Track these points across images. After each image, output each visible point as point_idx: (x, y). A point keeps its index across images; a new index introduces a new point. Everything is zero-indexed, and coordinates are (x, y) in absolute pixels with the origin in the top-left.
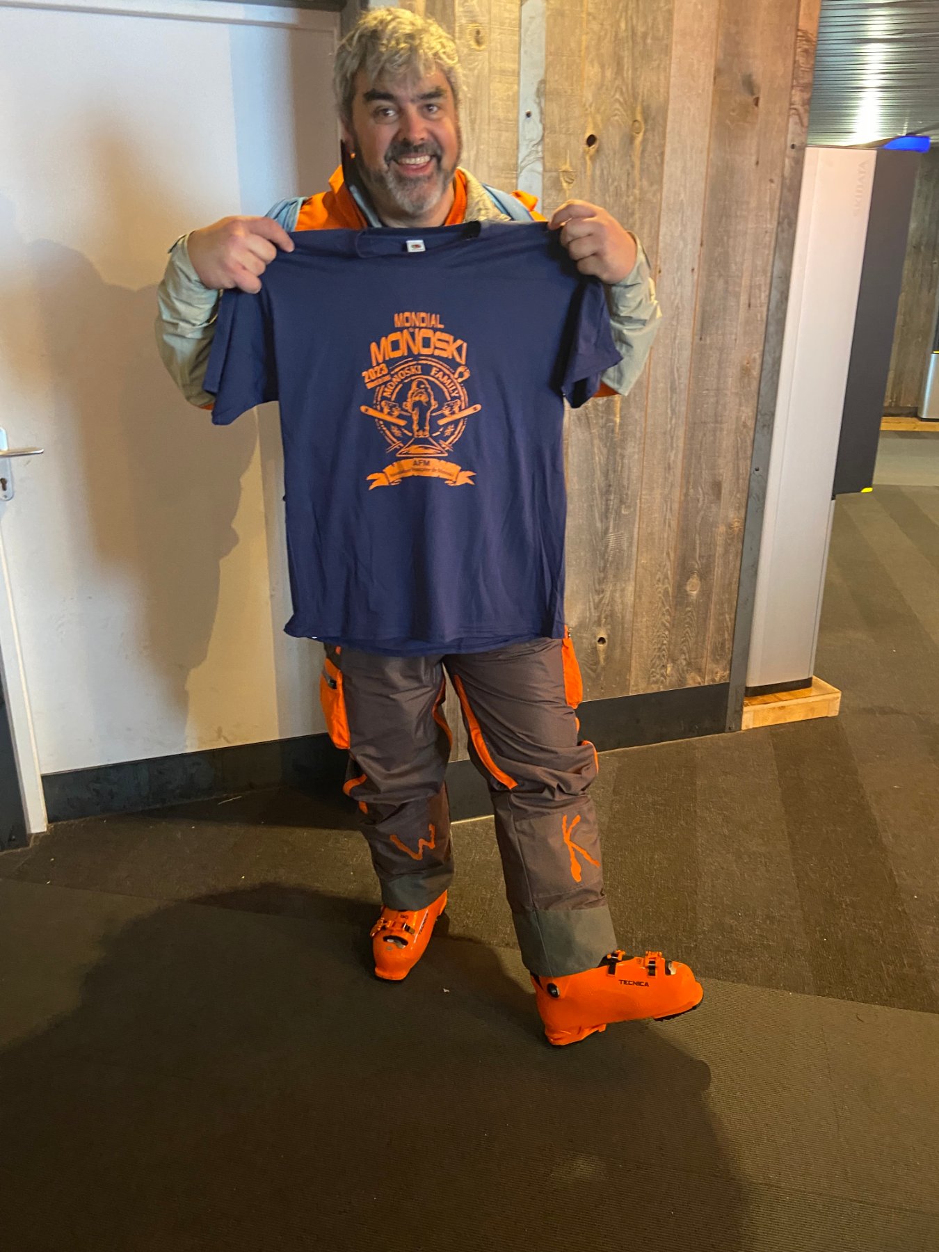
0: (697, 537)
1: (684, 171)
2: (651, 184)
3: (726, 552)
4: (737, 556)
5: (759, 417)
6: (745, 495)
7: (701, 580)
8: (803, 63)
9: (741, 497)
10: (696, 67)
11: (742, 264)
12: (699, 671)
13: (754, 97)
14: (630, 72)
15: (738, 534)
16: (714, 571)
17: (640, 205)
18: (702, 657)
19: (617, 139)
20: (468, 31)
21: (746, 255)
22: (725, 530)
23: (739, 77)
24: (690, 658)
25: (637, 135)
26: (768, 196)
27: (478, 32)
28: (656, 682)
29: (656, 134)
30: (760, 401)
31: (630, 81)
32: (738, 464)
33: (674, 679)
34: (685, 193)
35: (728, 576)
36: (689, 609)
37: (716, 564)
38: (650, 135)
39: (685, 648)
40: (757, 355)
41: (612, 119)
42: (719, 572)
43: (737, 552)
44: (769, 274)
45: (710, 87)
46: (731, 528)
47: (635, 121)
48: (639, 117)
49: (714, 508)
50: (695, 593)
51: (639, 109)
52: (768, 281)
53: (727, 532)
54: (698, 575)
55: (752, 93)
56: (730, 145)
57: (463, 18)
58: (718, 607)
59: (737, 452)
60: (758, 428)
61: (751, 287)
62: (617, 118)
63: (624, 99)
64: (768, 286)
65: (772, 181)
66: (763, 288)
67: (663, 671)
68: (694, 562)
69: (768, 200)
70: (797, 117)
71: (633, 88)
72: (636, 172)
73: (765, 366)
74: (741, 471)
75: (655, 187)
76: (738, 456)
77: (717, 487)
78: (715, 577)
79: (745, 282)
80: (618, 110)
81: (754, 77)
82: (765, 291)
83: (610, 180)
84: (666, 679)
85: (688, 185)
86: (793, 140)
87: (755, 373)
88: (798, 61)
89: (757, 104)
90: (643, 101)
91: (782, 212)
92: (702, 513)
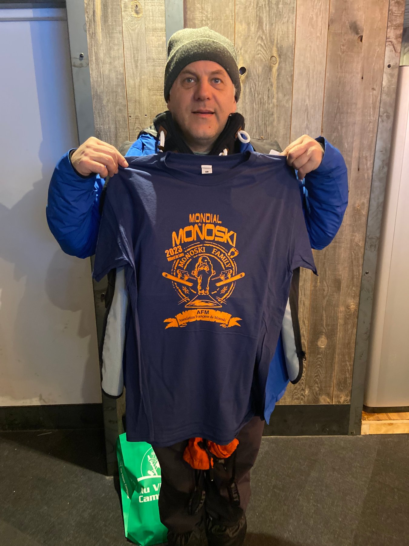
0: (324, 312)
1: (308, 85)
2: (285, 95)
3: (346, 323)
4: (354, 326)
5: (367, 240)
6: (359, 289)
7: (327, 339)
8: (395, 11)
9: (355, 290)
10: (315, 19)
11: (353, 143)
12: (328, 395)
13: (359, 35)
14: (268, 26)
15: (353, 313)
16: (337, 334)
17: (277, 109)
18: (330, 387)
19: (260, 69)
20: (130, 6)
21: (355, 137)
22: (344, 310)
23: (347, 24)
24: (321, 387)
25: (273, 65)
26: (371, 99)
27: (137, 6)
28: (298, 399)
29: (287, 63)
30: (368, 230)
31: (268, 32)
32: (352, 269)
33: (310, 398)
34: (309, 100)
35: (347, 338)
36: (319, 356)
37: (338, 330)
38: (283, 65)
39: (317, 380)
40: (366, 201)
41: (256, 57)
42: (341, 336)
43: (354, 324)
44: (373, 150)
45: (325, 31)
46: (349, 309)
47: (273, 56)
48: (275, 54)
49: (336, 296)
50: (323, 347)
51: (275, 49)
52: (373, 154)
53: (345, 310)
54: (325, 336)
55: (357, 33)
56: (341, 67)
58: (340, 357)
59: (352, 261)
60: (367, 247)
61: (359, 157)
62: (259, 55)
63: (264, 44)
64: (372, 157)
65: (373, 89)
66: (369, 158)
67: (302, 392)
68: (322, 328)
69: (371, 102)
70: (392, 47)
71: (270, 36)
72: (274, 89)
73: (371, 208)
74: (355, 274)
75: (287, 97)
76: (352, 263)
77: (337, 283)
78: (338, 338)
79: (355, 154)
80: (261, 51)
81: (358, 23)
82: (370, 160)
83: (256, 95)
84: (305, 397)
85: (311, 94)
86: (389, 62)
87: (364, 212)
88: (392, 9)
89: (361, 41)
90: (277, 44)
91: (382, 109)
92: (327, 298)
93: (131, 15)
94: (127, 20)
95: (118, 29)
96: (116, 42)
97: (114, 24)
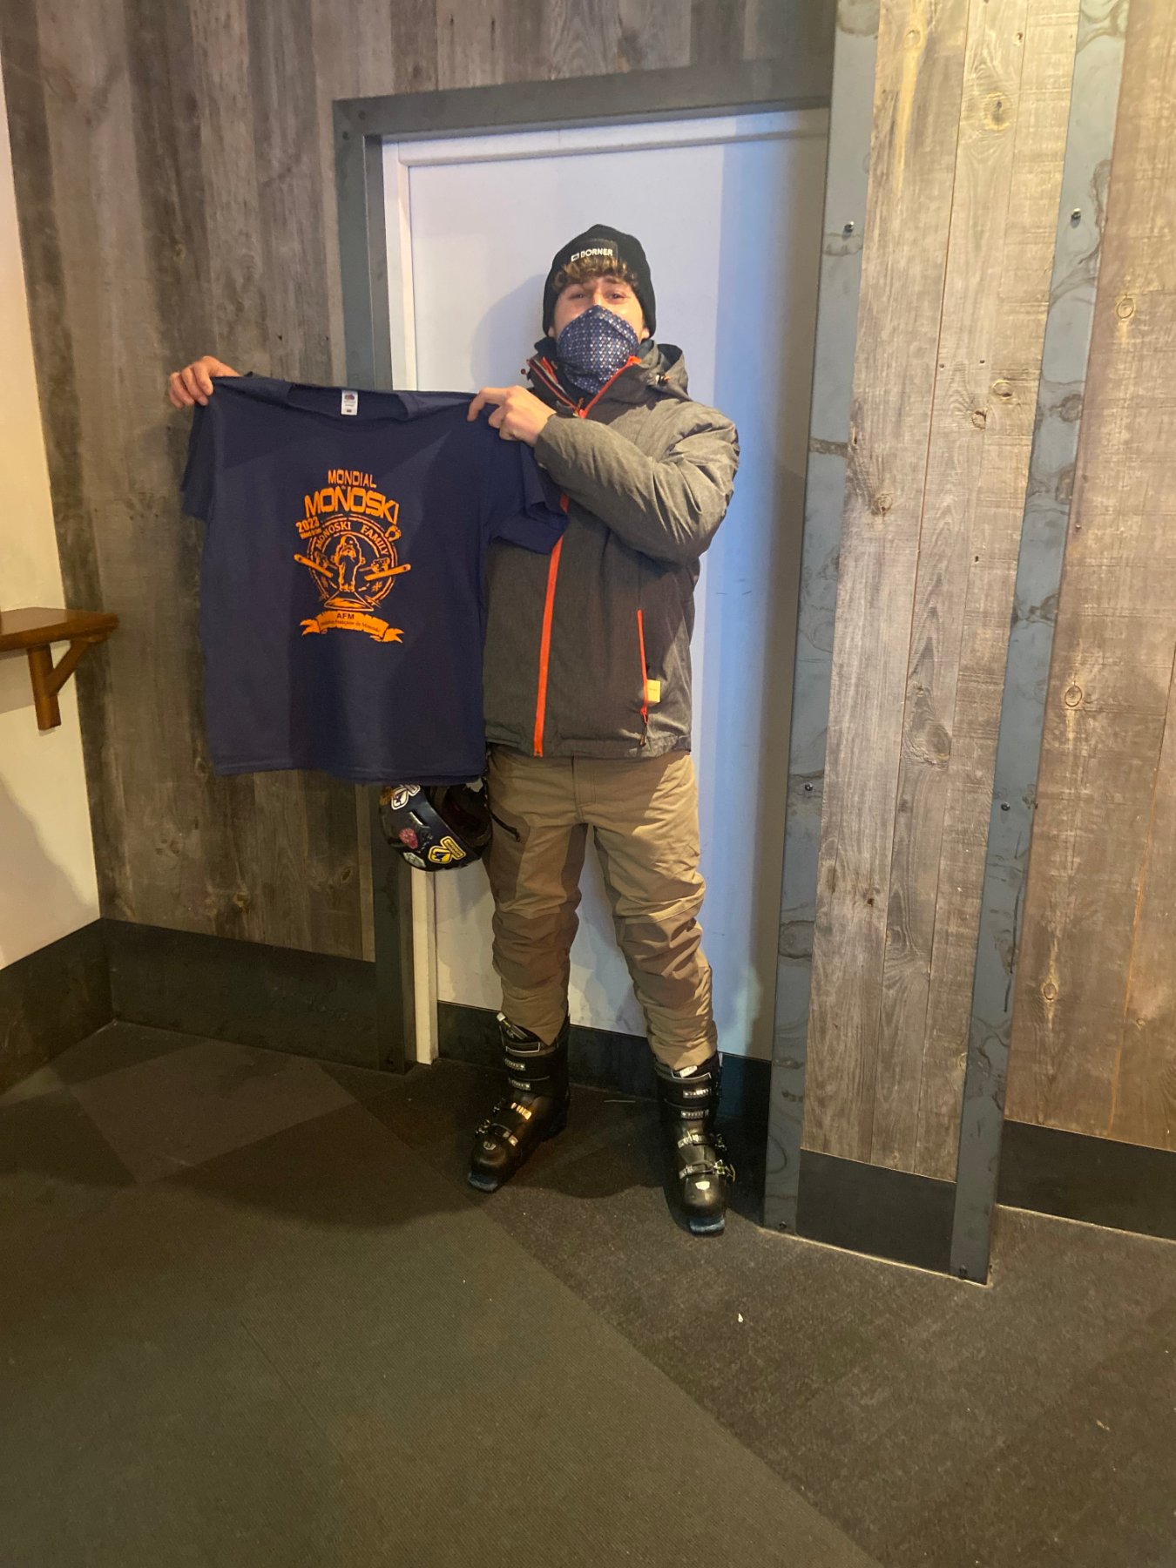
20: (982, 106)
27: (999, 104)
57: (975, 88)
93: (982, 127)
94: (970, 137)
95: (947, 160)
96: (936, 193)
97: (938, 149)
